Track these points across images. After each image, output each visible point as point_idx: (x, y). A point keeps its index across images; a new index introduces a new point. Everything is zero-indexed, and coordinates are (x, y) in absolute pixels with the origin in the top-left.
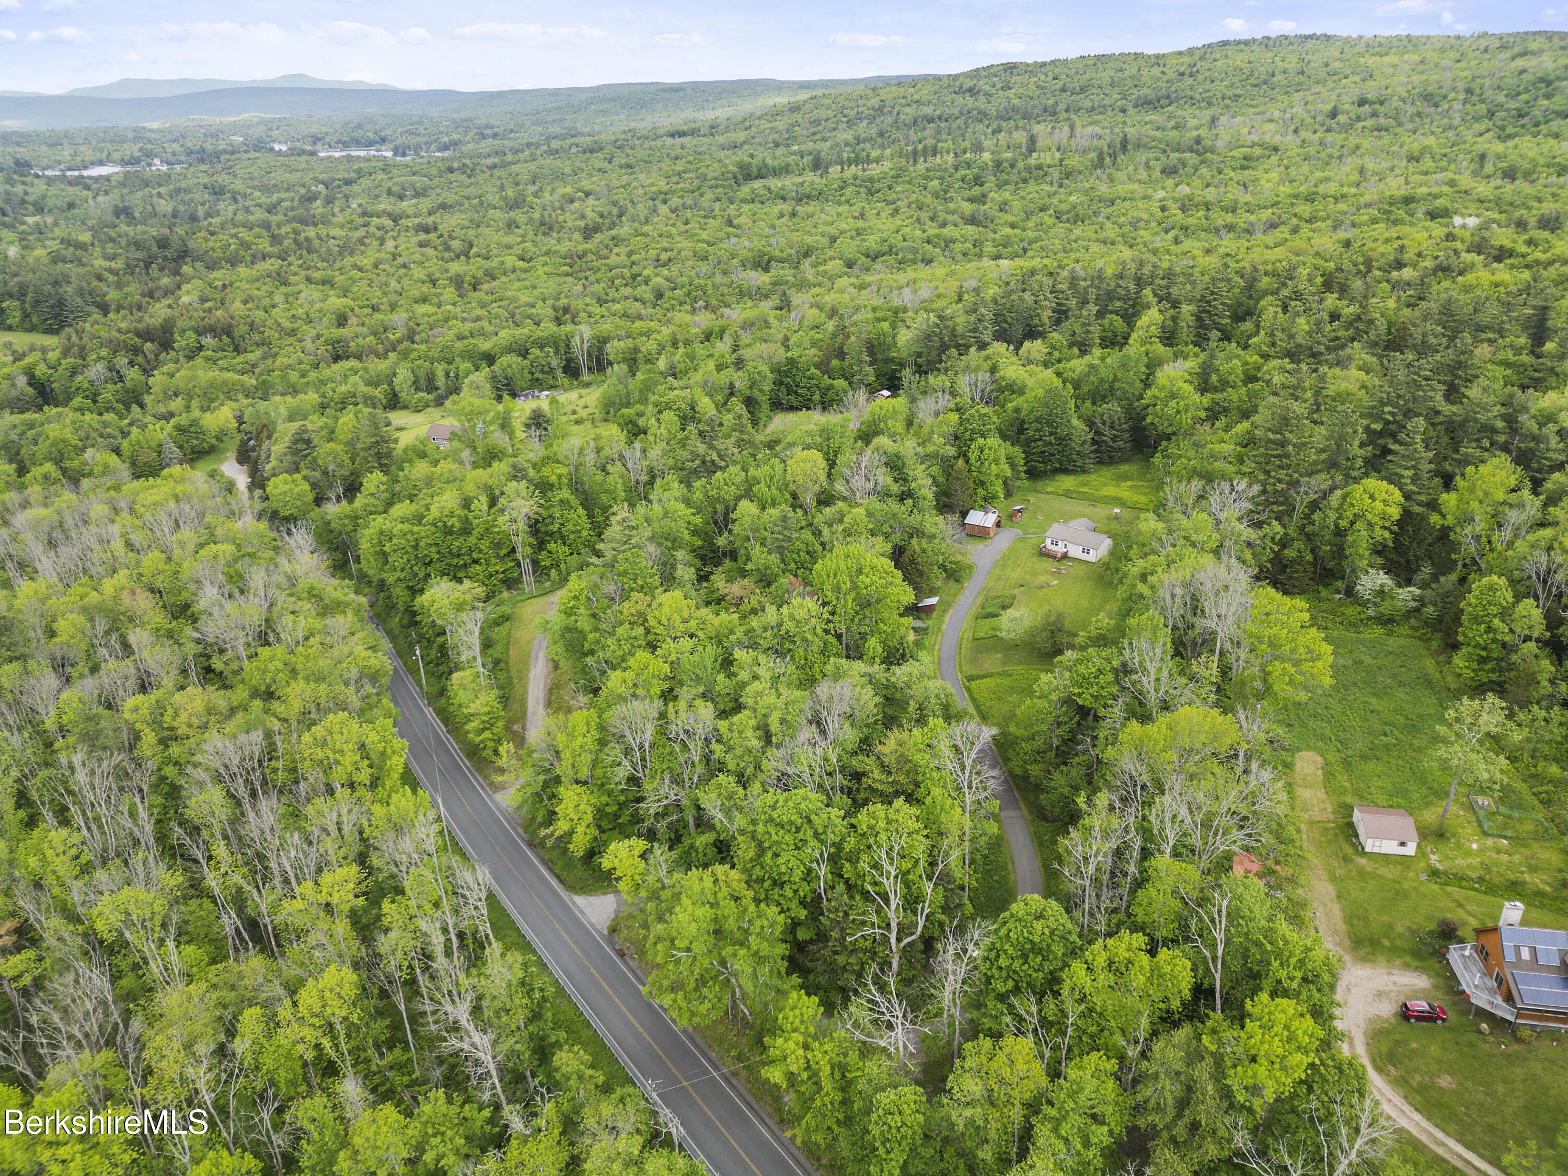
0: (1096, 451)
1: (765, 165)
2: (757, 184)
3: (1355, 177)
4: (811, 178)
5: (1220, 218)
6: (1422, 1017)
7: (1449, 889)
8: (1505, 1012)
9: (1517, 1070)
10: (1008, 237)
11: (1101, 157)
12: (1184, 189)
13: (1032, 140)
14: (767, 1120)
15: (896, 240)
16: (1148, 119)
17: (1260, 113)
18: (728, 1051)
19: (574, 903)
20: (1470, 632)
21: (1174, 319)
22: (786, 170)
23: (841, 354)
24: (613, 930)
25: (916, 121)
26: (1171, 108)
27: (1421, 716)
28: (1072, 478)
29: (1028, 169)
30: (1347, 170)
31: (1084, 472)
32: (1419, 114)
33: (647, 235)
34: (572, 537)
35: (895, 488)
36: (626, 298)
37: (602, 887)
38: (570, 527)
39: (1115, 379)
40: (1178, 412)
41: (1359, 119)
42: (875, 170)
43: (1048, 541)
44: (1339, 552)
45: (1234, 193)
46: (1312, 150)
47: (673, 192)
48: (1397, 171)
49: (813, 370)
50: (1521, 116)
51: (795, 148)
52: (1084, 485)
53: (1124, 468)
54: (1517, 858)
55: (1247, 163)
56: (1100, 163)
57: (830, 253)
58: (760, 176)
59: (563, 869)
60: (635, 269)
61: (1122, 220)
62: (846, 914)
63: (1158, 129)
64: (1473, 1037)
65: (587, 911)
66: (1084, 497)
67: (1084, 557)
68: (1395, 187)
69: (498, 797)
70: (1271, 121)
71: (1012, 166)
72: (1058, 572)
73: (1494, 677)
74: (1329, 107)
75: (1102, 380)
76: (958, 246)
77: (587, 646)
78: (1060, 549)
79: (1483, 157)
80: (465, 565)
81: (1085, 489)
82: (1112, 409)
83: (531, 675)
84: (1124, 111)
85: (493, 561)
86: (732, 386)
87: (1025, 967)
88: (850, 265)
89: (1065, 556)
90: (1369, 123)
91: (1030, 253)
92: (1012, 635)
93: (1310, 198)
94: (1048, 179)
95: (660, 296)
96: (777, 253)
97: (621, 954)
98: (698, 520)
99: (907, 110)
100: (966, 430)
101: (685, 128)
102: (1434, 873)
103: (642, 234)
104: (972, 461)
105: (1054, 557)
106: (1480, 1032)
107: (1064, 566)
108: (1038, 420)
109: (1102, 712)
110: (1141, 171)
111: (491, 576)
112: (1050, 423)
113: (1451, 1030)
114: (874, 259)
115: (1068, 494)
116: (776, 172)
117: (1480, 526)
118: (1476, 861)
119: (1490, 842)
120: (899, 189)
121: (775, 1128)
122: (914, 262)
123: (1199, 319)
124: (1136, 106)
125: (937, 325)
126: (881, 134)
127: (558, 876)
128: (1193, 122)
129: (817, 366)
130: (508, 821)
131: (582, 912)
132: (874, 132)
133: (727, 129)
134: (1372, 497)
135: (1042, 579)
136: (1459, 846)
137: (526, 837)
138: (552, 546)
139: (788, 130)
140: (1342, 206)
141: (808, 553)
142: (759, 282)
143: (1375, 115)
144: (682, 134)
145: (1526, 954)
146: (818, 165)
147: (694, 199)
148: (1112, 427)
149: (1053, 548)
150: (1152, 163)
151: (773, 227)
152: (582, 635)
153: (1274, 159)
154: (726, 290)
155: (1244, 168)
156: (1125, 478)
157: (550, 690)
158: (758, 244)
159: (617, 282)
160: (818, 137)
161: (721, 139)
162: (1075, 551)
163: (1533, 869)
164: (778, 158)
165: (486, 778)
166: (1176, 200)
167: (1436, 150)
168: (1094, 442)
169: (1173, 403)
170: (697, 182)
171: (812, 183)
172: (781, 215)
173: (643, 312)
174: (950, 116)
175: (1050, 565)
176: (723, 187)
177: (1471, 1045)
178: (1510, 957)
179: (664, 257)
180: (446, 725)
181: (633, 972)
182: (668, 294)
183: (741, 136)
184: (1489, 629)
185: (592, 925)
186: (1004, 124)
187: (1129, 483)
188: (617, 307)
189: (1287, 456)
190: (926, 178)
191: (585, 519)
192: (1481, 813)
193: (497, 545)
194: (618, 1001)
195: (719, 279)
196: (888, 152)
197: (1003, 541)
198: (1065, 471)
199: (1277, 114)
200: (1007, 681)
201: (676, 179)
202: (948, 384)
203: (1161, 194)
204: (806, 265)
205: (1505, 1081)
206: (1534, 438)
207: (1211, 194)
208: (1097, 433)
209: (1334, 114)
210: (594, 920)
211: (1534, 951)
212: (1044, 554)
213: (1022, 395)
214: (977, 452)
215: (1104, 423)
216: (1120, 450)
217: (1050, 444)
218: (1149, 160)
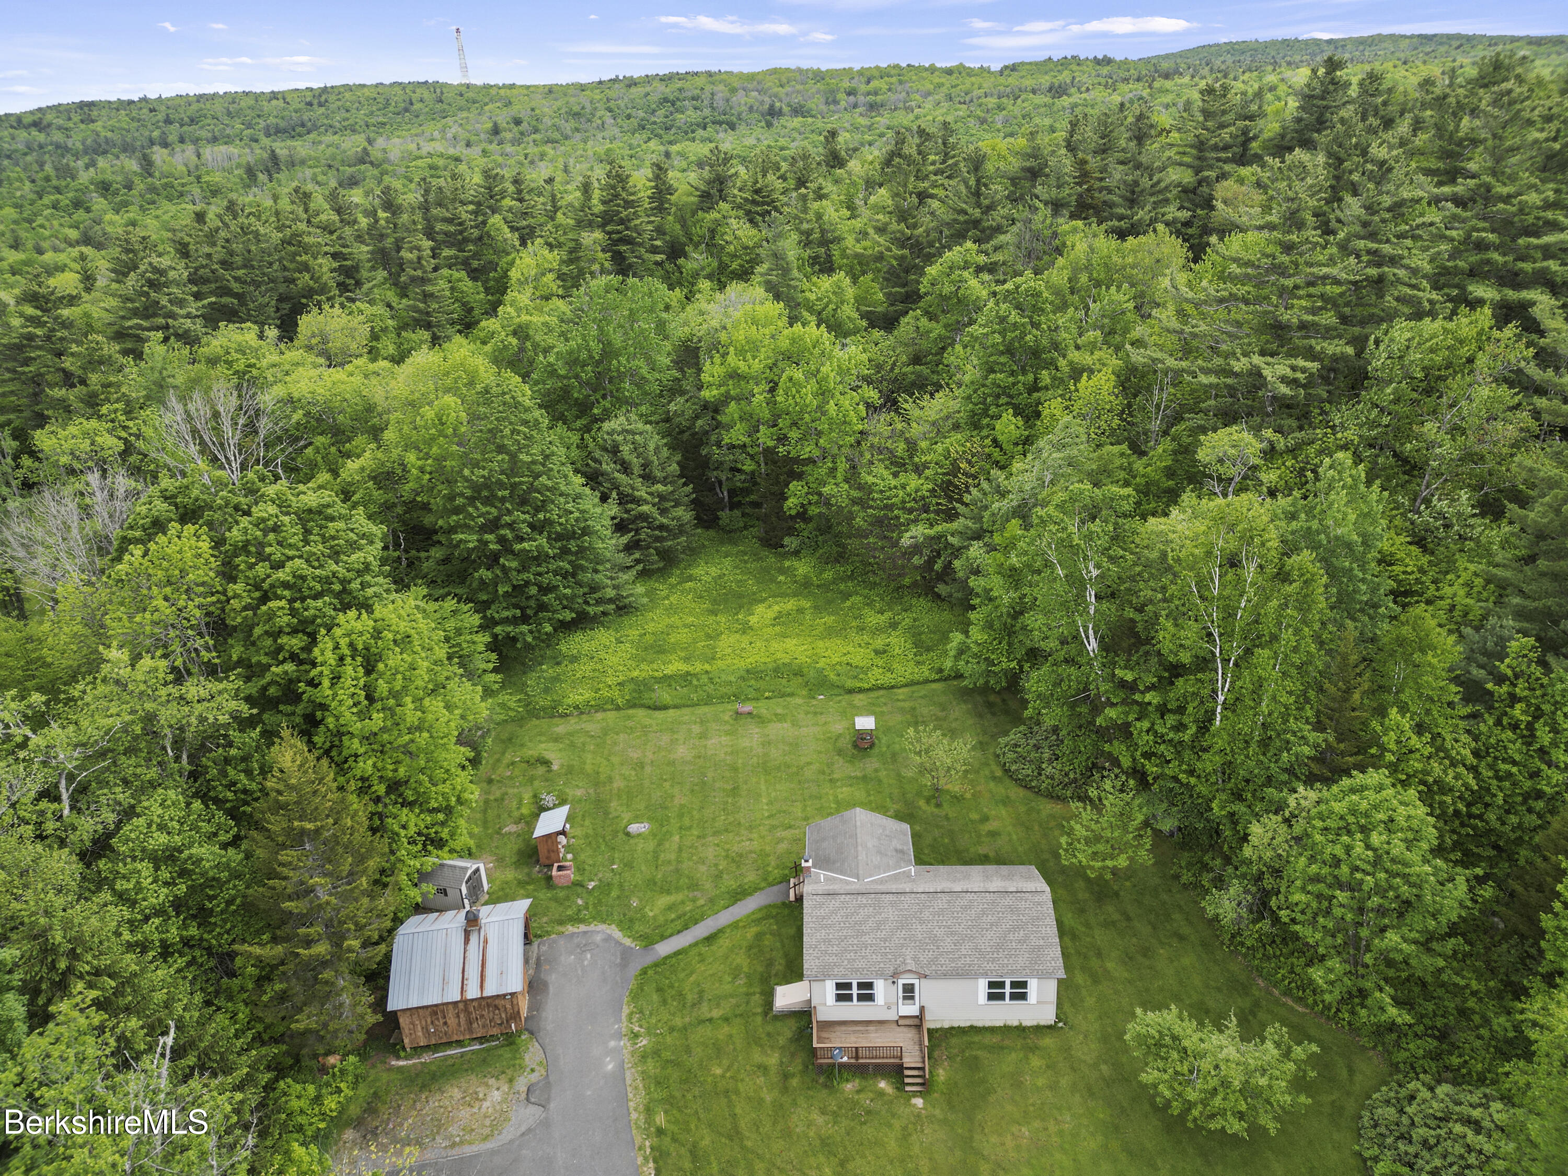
0: (628, 548)
11: (251, 174)
28: (602, 637)
31: (624, 610)
39: (609, 352)
66: (695, 692)
81: (675, 666)
84: (256, 140)
90: (538, 137)
100: (264, 592)
115: (641, 698)
124: (269, 134)
128: (346, 142)
148: (647, 477)
150: (319, 179)
168: (622, 526)
198: (582, 622)
208: (625, 499)
209: (494, 132)
213: (376, 433)
214: (352, 671)
215: (626, 468)
216: (681, 530)
217: (540, 558)
218: (315, 174)
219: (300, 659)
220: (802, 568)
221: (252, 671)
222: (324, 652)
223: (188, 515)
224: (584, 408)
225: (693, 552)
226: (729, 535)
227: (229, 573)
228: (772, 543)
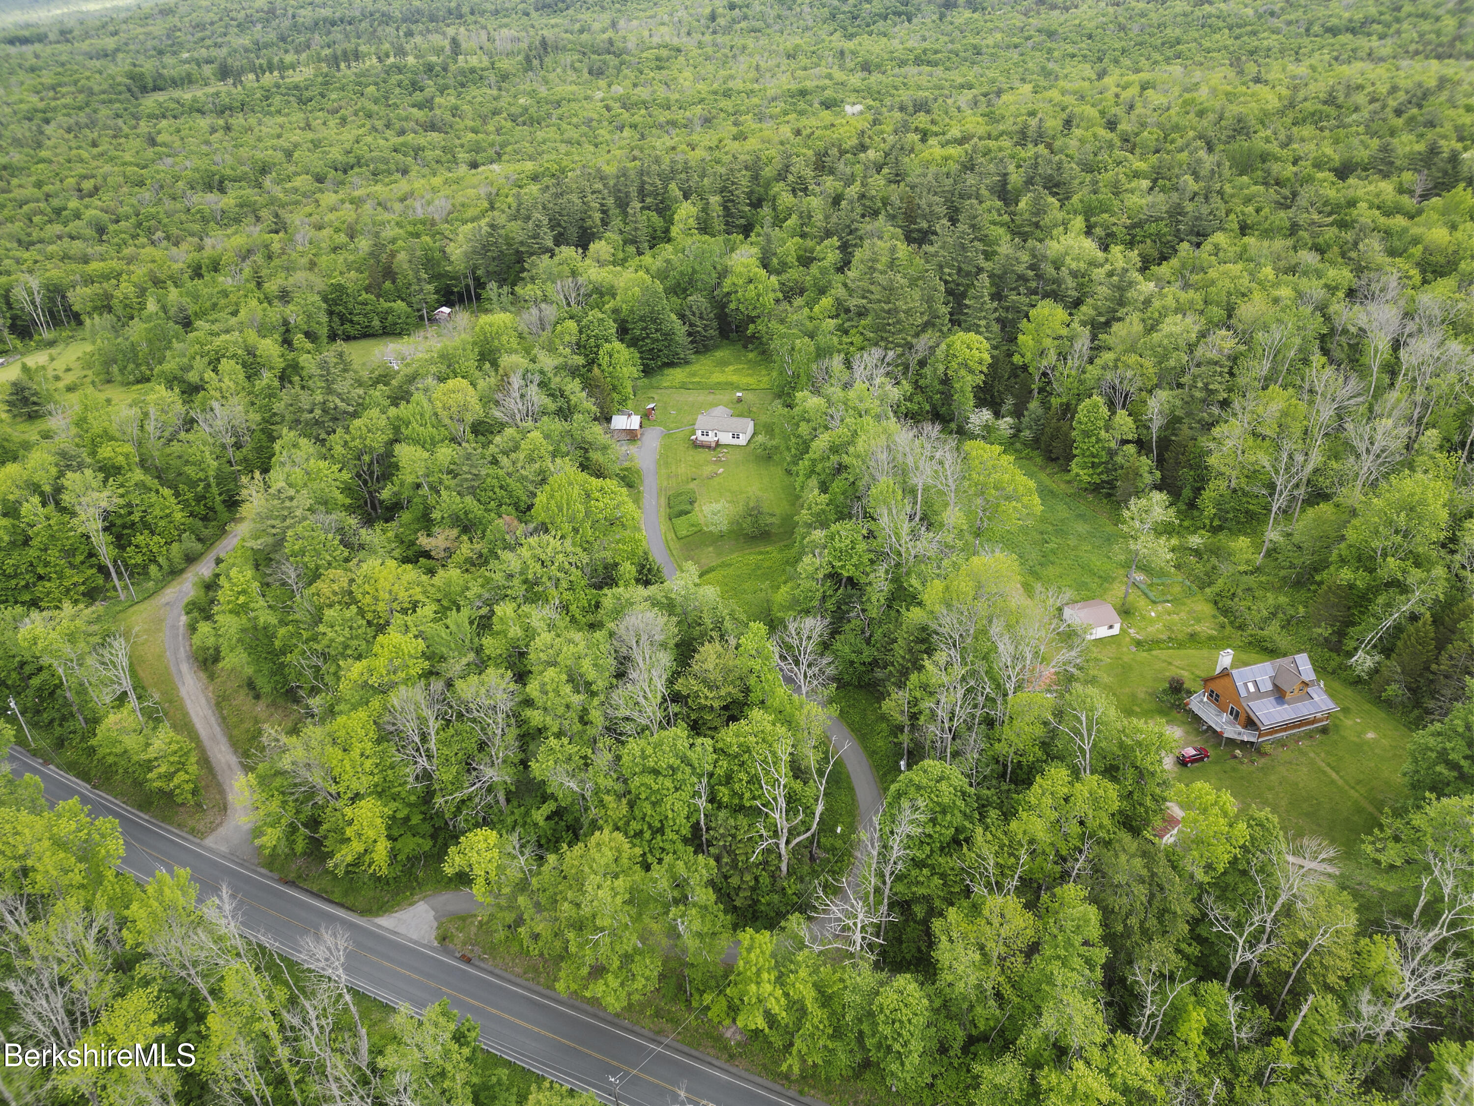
0: (692, 342)
1: (160, 75)
2: (160, 97)
3: (753, 74)
4: (224, 89)
5: (663, 116)
6: (1194, 760)
7: (1154, 653)
8: (1247, 736)
9: (1273, 778)
10: (478, 142)
11: (528, 59)
12: (618, 90)
13: (455, 42)
14: (715, 1062)
15: (361, 150)
16: (553, 21)
17: (651, 17)
18: (642, 1012)
19: (379, 926)
20: (1081, 445)
21: (705, 210)
22: (188, 80)
23: (389, 273)
24: (443, 939)
25: (316, 24)
26: (571, 11)
27: (1062, 521)
28: (678, 370)
29: (462, 73)
30: (742, 67)
31: (687, 363)
32: (779, 17)
33: (50, 162)
34: (162, 523)
35: (552, 406)
36: (60, 238)
37: (407, 898)
38: (157, 512)
39: (694, 271)
40: (759, 295)
41: (734, 21)
42: (296, 77)
43: (699, 433)
44: (947, 397)
45: (662, 92)
46: (709, 50)
47: (54, 110)
48: (783, 68)
49: (364, 296)
50: (855, 18)
51: (185, 55)
52: (694, 375)
53: (719, 354)
54: (1183, 615)
55: (660, 64)
56: (528, 66)
57: (292, 169)
58: (157, 88)
59: (346, 894)
60: (56, 202)
61: (575, 120)
62: (734, 836)
63: (566, 32)
64: (1233, 762)
65: (402, 930)
66: (700, 386)
67: (735, 442)
68: (785, 82)
69: (209, 841)
70: (663, 24)
71: (445, 69)
72: (719, 461)
73: (1104, 477)
74: (708, 11)
75: (682, 274)
76: (429, 154)
77: (278, 644)
78: (711, 438)
79: (842, 53)
80: (27, 586)
81: (697, 379)
82: (697, 300)
83: (183, 692)
84: (527, 14)
85: (68, 572)
86: (286, 323)
87: (938, 828)
88: (320, 179)
89: (718, 444)
90: (743, 24)
91: (505, 157)
92: (712, 528)
93: (727, 94)
94: (486, 82)
95: (101, 230)
96: (228, 172)
97: (468, 961)
98: (346, 476)
99: (302, 12)
100: (589, 337)
101: (26, 33)
102: (1139, 643)
103: (42, 161)
104: (605, 366)
105: (709, 447)
106: (1235, 757)
107: (722, 453)
108: (642, 319)
109: (863, 580)
110: (569, 72)
111: (68, 590)
112: (654, 321)
113: (1216, 763)
114: (345, 172)
115: (684, 386)
116: (175, 83)
117: (1052, 357)
118: (1159, 626)
119: (1160, 608)
120: (334, 96)
121: (726, 1066)
122: (389, 173)
123: (726, 208)
124: (537, 10)
125: (491, 235)
126: (283, 39)
127: (342, 905)
128: (596, 26)
129: (367, 290)
130: (241, 865)
131: (395, 933)
132: (272, 36)
133: (86, 35)
134: (968, 347)
135: (708, 470)
136: (1143, 618)
137: (276, 876)
138: (140, 539)
139: (168, 37)
140: (755, 100)
141: (501, 487)
142: (221, 205)
143: (745, 18)
144: (25, 41)
145: (1252, 688)
146: (224, 73)
147: (89, 116)
148: (701, 318)
149: (705, 438)
150: (577, 65)
151: (207, 143)
152: (268, 633)
153: (681, 59)
154: (183, 217)
155: (660, 68)
156: (723, 363)
157: (218, 704)
158: (202, 164)
159: (36, 219)
160: (208, 42)
161: (85, 46)
162: (726, 438)
163: (1198, 620)
164: (172, 67)
165: (180, 826)
166: (615, 100)
167: (805, 47)
168: (690, 334)
169: (752, 286)
170: (81, 97)
171: (229, 94)
172: (213, 131)
173: (90, 250)
174: (354, 18)
175: (705, 455)
176: (119, 101)
177: (1234, 769)
178: (1243, 693)
179: (87, 185)
180: (88, 780)
181: (491, 973)
182: (112, 227)
183: (110, 43)
184: (1098, 440)
185: (415, 942)
186: (413, 27)
187: (731, 368)
188: (51, 248)
189: (899, 322)
190: (359, 84)
191: (173, 500)
192: (1142, 586)
193: (70, 553)
194: (494, 1011)
195: (169, 205)
196: (304, 56)
197: (652, 440)
198: (671, 365)
199: (666, 17)
200: (730, 571)
201: (51, 94)
202: (539, 293)
203: (599, 95)
204: (267, 182)
205: (1270, 789)
206: (1055, 281)
207: (643, 93)
208: (691, 325)
209: (713, 17)
210: (415, 937)
211: (1255, 683)
212: (697, 445)
213: (614, 296)
214: (607, 358)
215: (694, 314)
216: (712, 338)
217: (657, 340)
218: (573, 62)
219: (597, 353)
220: (751, 355)
221: (586, 356)
222: (601, 352)
223: (571, 318)
224: (685, 290)
225: (716, 347)
226: (733, 342)
227: (581, 332)
228: (745, 347)
